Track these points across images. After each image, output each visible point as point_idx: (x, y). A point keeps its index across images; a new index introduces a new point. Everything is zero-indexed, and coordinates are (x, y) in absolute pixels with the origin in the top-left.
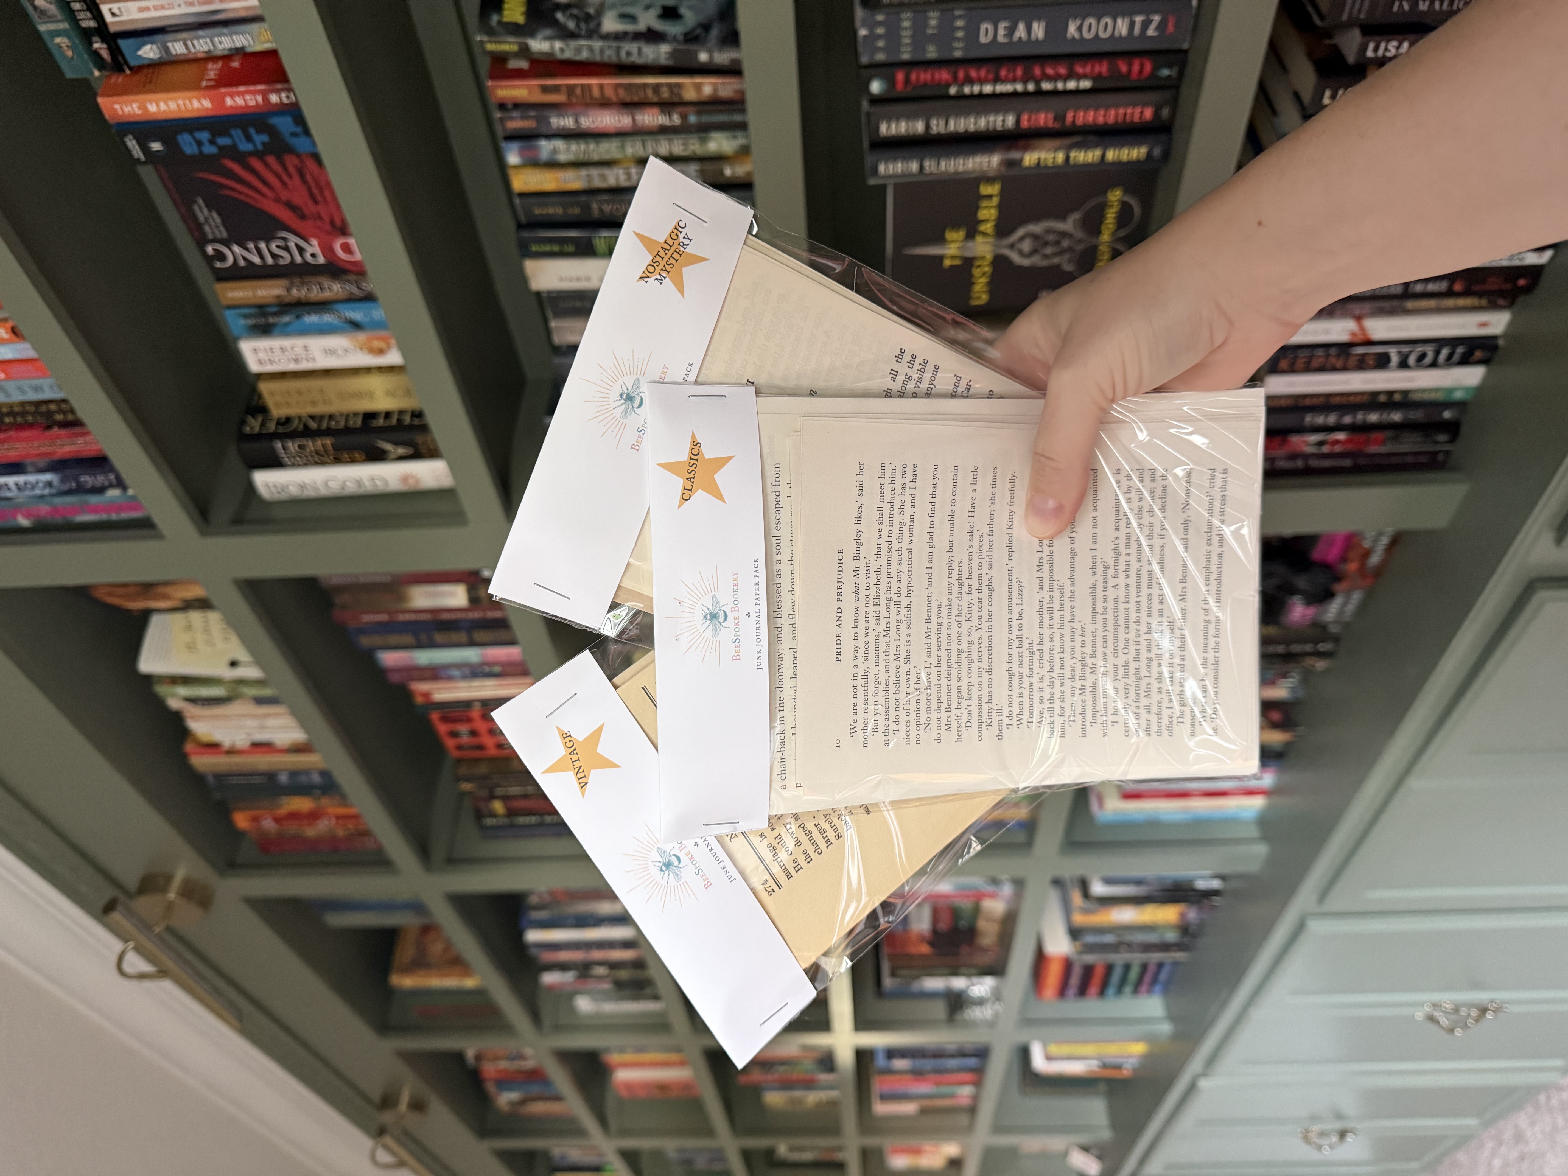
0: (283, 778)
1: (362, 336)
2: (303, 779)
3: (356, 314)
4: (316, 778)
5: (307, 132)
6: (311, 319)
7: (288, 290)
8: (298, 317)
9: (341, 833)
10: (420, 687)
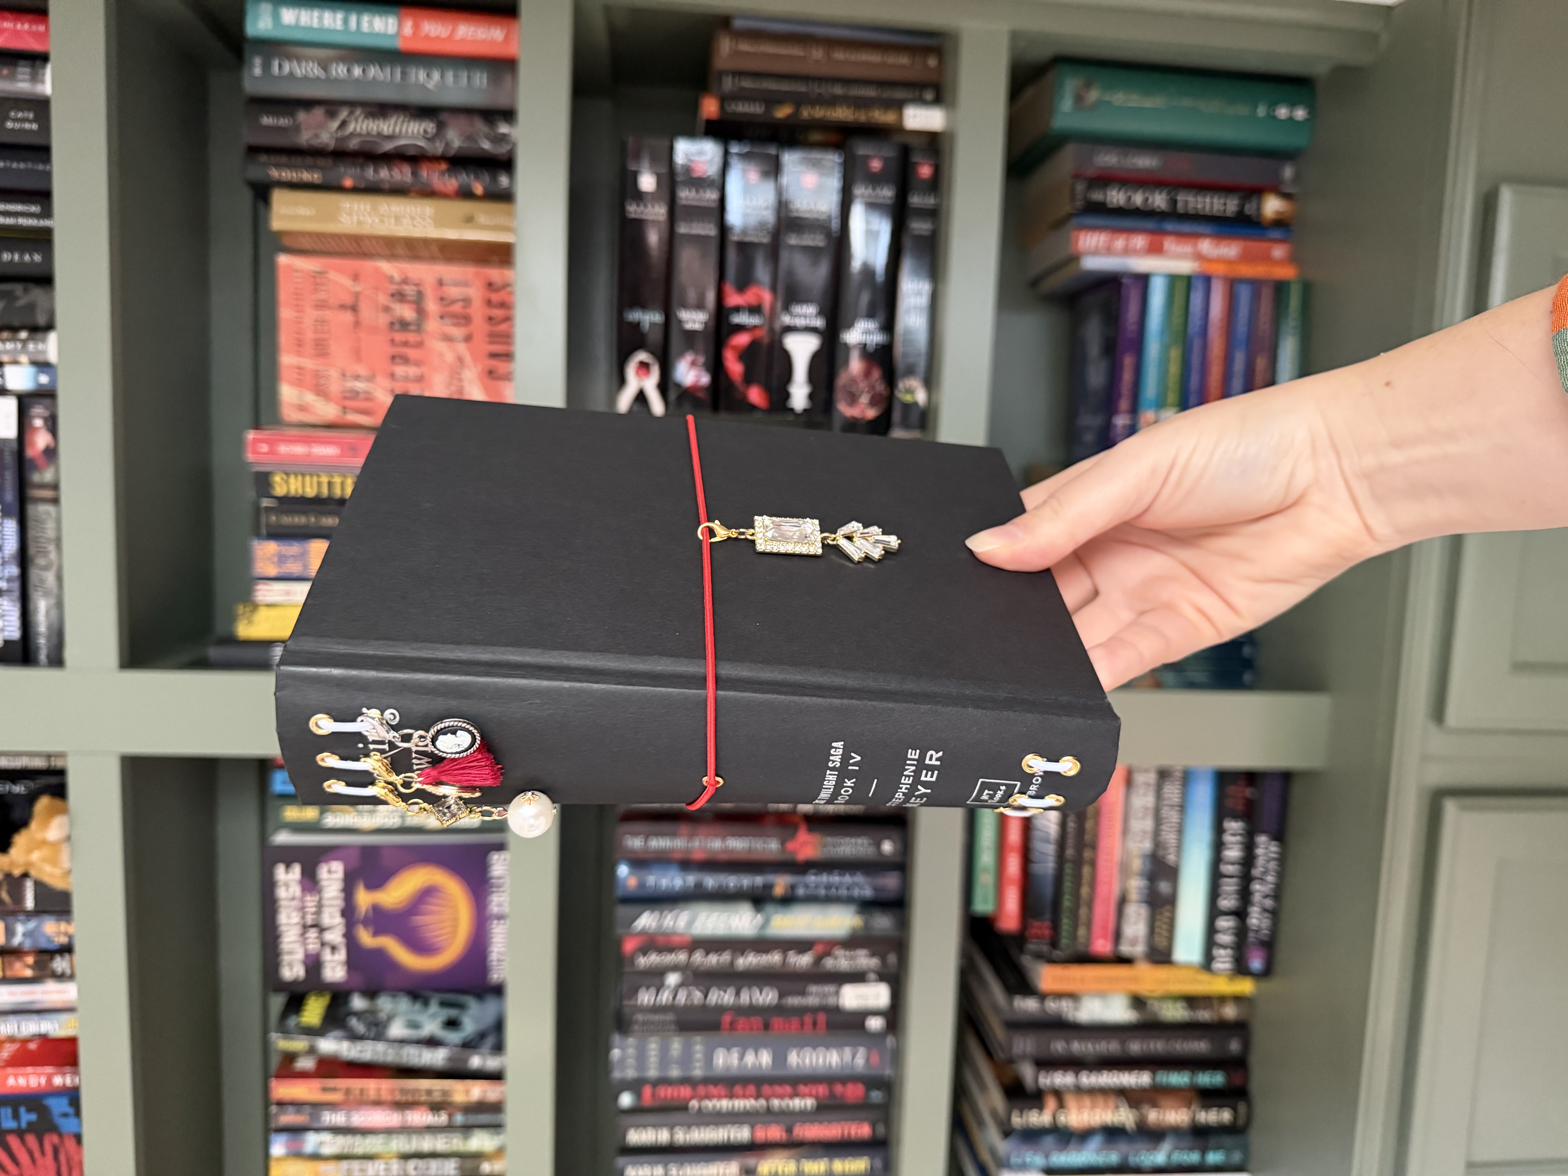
5: (78, 1113)
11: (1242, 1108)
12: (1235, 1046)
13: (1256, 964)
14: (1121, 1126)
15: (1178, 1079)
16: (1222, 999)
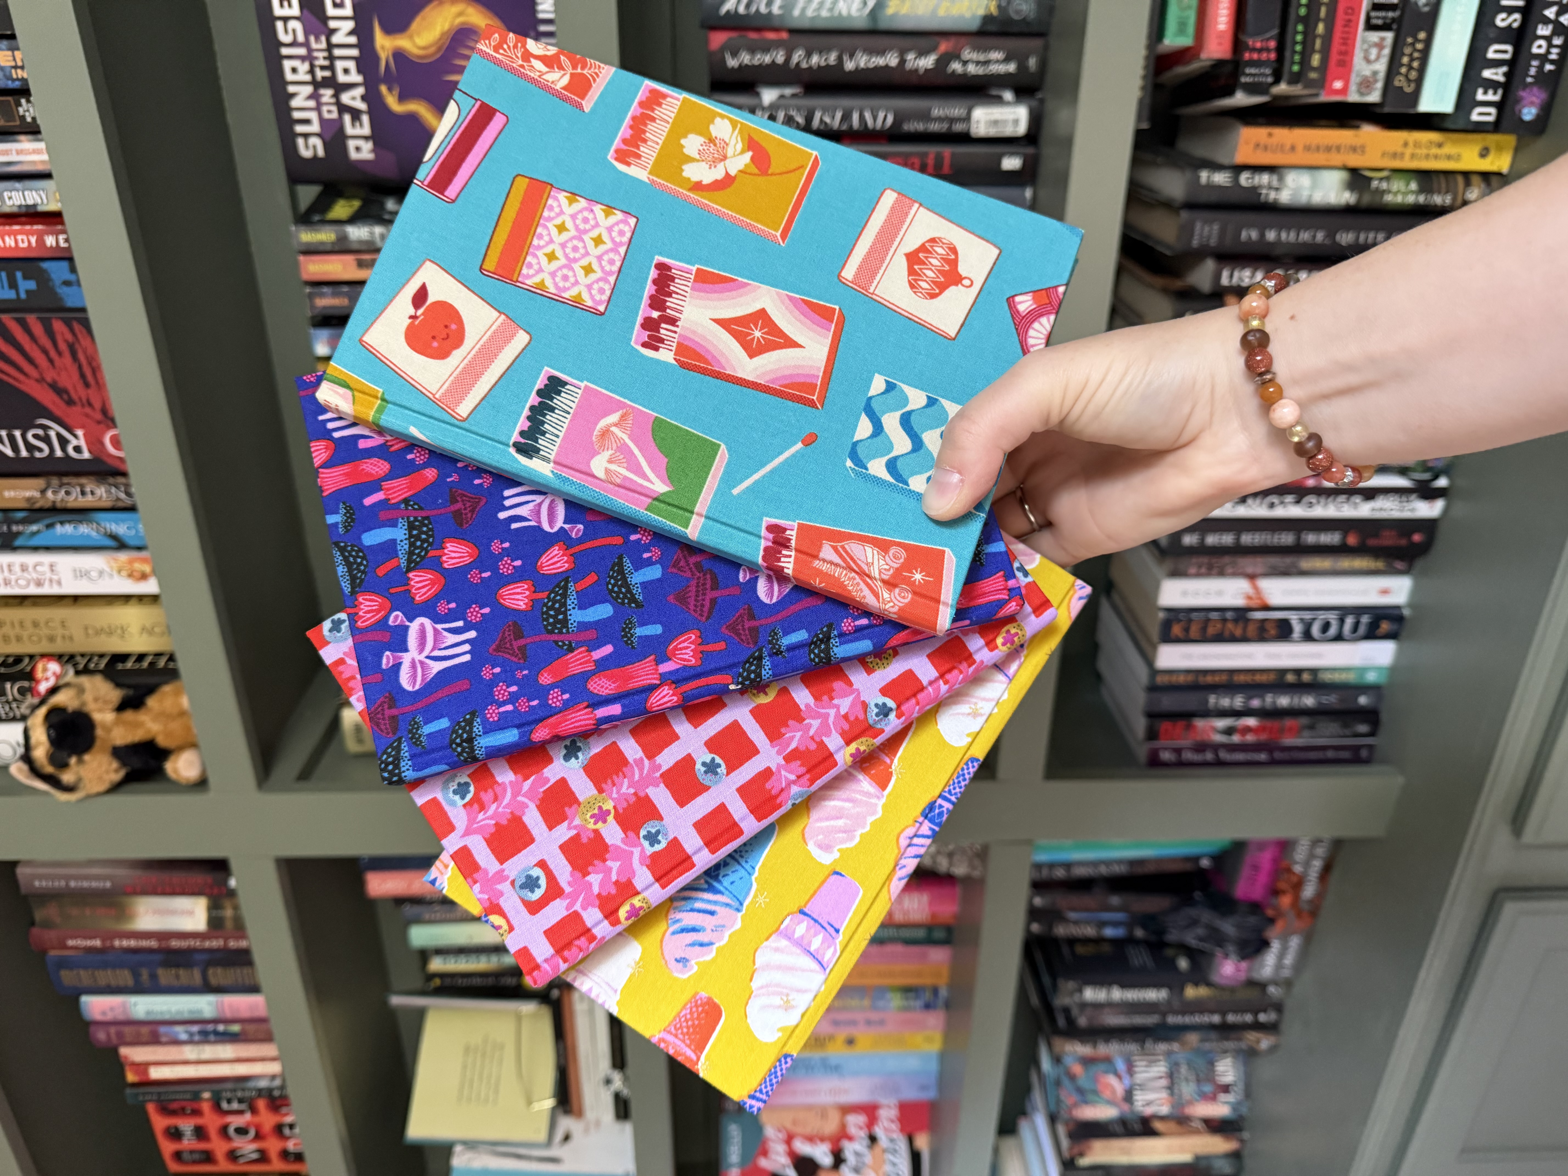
1: (123, 557)
3: (120, 526)
6: (65, 530)
7: (43, 492)
8: (50, 526)
10: (134, 1054)
13: (1529, 113)
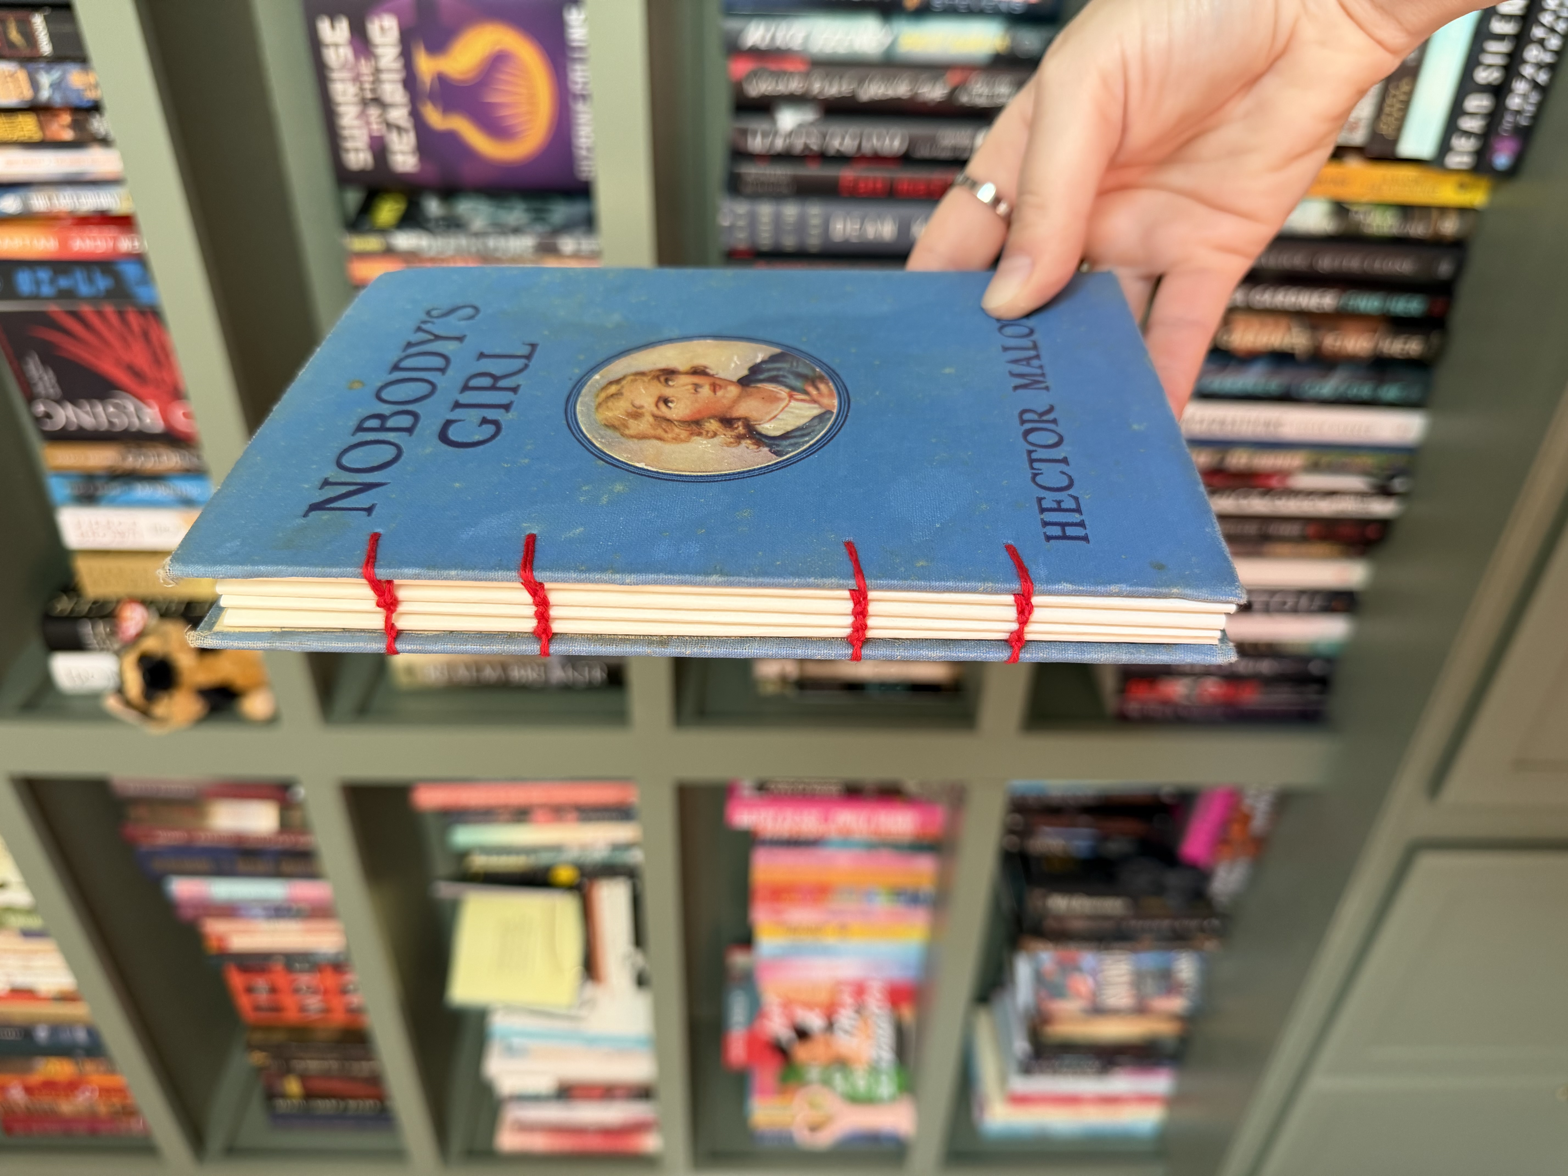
0: (42, 1034)
2: (65, 1037)
3: (188, 490)
4: (81, 1036)
6: (143, 491)
7: (123, 458)
8: (130, 488)
9: (102, 1109)
10: (215, 927)
11: (1435, 339)
12: (1444, 268)
13: (1502, 160)
14: (1290, 351)
15: (1368, 303)
16: (1443, 210)
